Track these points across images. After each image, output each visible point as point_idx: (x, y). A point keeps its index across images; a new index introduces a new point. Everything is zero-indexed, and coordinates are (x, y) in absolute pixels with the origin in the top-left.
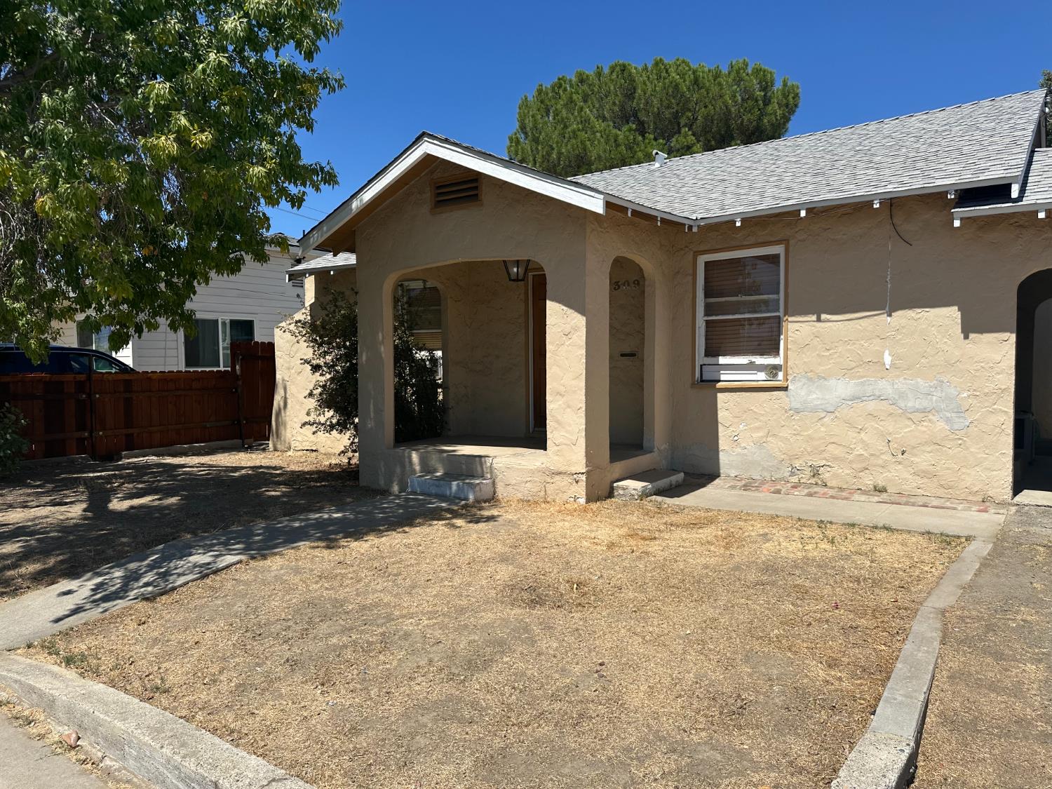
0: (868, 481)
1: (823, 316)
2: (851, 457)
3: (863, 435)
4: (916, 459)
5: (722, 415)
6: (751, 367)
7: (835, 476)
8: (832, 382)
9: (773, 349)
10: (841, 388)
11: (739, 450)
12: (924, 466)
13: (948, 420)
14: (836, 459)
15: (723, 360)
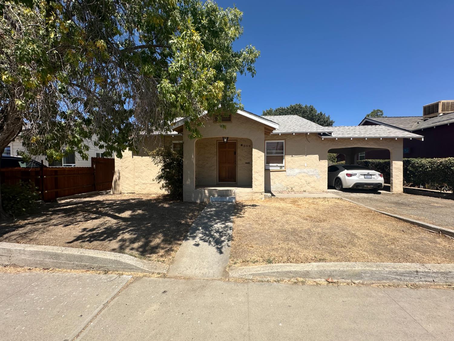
0: (302, 190)
1: (293, 156)
2: (299, 185)
3: (301, 180)
4: (311, 185)
5: (271, 177)
6: (277, 166)
7: (296, 189)
8: (295, 169)
9: (282, 163)
10: (297, 171)
11: (275, 185)
12: (313, 186)
13: (317, 176)
14: (296, 185)
15: (271, 165)
